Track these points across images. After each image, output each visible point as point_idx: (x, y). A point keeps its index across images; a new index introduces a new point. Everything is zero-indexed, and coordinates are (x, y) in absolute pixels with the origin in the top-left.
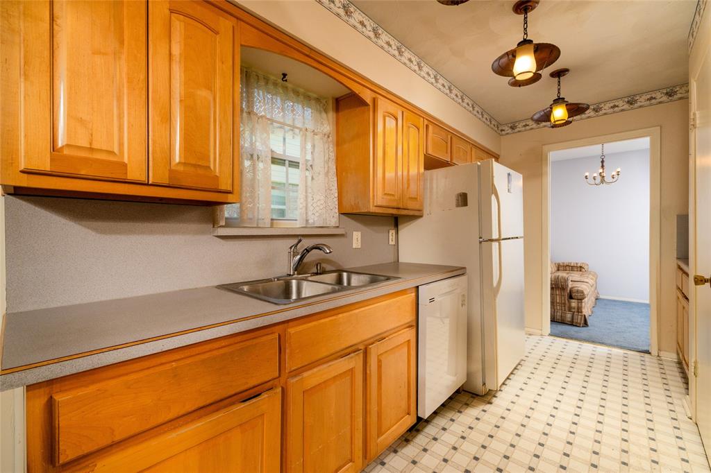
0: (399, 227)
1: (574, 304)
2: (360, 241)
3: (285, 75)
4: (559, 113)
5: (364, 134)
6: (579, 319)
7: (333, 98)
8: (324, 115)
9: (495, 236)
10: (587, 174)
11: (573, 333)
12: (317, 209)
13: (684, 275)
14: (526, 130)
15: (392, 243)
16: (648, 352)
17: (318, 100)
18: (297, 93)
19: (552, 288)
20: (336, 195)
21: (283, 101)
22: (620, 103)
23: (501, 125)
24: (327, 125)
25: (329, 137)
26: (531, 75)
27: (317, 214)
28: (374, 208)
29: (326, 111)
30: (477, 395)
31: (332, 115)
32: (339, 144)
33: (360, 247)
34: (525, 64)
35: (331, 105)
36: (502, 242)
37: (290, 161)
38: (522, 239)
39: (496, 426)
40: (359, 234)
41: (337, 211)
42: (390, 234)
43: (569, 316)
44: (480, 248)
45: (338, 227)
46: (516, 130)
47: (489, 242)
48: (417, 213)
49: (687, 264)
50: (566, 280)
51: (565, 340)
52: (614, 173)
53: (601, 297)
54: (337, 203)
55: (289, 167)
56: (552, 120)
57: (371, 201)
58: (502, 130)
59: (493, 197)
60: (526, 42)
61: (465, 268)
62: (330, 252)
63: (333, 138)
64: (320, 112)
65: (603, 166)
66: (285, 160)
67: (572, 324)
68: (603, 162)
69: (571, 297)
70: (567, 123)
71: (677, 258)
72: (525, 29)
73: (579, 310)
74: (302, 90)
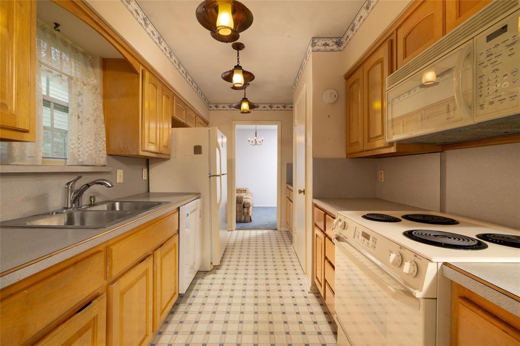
0: (150, 166)
1: (246, 210)
2: (122, 177)
3: (57, 25)
4: (245, 106)
5: (133, 94)
6: (248, 219)
7: (100, 57)
8: (90, 69)
9: (218, 173)
10: (249, 139)
11: (246, 226)
12: (87, 150)
13: (290, 191)
14: (224, 110)
15: (145, 178)
16: (276, 229)
17: (85, 54)
18: (65, 44)
19: (237, 203)
20: (105, 139)
21: (49, 46)
22: (267, 106)
23: (212, 105)
24: (95, 78)
25: (96, 89)
26: (241, 85)
27: (87, 154)
28: (142, 152)
29: (93, 66)
30: (207, 271)
31: (99, 71)
32: (106, 96)
33: (122, 182)
34: (238, 79)
35: (98, 62)
36: (222, 176)
37: (55, 104)
38: (226, 175)
39: (222, 284)
40: (122, 171)
41: (105, 152)
42: (144, 171)
43: (243, 218)
44: (210, 180)
45: (105, 166)
46: (219, 109)
47: (215, 177)
48: (167, 157)
49: (292, 186)
50: (242, 198)
51: (243, 231)
52: (260, 140)
53: (254, 206)
54: (105, 146)
55: (54, 109)
56: (242, 109)
57: (140, 146)
58: (210, 107)
59: (217, 149)
60: (238, 67)
61: (200, 193)
62: (112, 186)
63: (100, 90)
64: (87, 66)
65: (256, 136)
66: (50, 102)
67: (245, 222)
68: (256, 133)
69: (244, 207)
70: (248, 112)
71: (287, 183)
72: (238, 59)
73: (248, 213)
74: (69, 42)
